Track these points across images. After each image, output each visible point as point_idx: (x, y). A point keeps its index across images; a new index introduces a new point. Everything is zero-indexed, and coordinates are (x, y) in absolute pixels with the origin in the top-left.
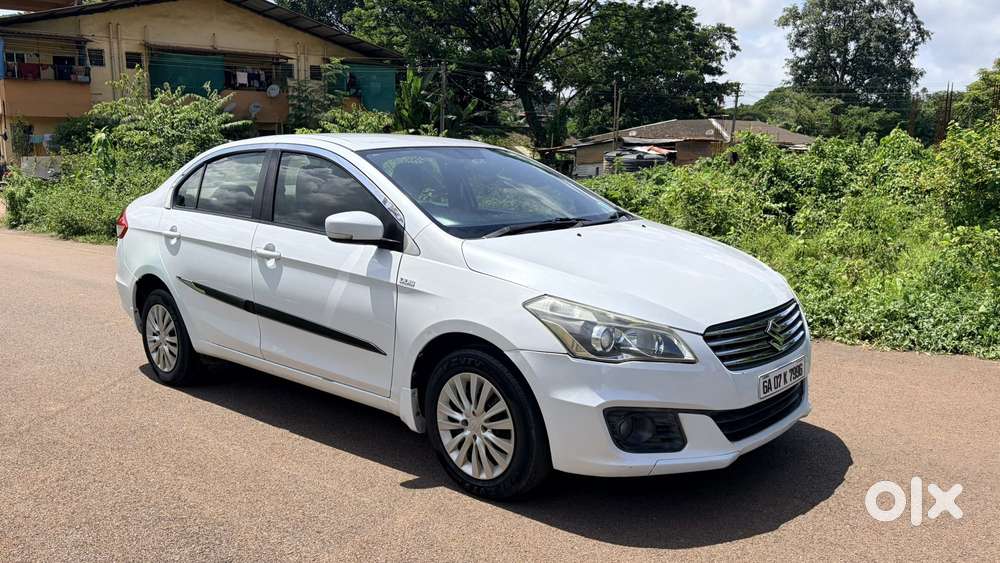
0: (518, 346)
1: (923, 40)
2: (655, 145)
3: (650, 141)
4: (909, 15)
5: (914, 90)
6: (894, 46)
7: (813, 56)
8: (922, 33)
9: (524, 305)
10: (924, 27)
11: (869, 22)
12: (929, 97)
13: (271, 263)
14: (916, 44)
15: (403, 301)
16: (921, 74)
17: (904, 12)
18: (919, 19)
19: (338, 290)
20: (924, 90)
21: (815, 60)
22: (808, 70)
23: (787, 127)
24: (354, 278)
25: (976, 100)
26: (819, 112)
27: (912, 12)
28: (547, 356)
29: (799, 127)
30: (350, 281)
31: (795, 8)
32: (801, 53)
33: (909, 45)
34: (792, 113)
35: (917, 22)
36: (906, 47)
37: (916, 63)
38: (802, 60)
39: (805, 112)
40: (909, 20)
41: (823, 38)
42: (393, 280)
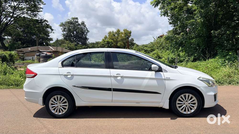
0: (200, 86)
1: (88, 32)
2: (48, 52)
3: (46, 51)
4: (85, 27)
5: (87, 42)
6: (83, 33)
7: (67, 34)
8: (88, 31)
9: (198, 79)
10: (88, 30)
11: (78, 28)
12: (90, 43)
13: (119, 78)
14: (87, 33)
15: (167, 82)
16: (88, 39)
17: (84, 26)
18: (87, 28)
19: (146, 82)
20: (89, 42)
21: (68, 34)
22: (66, 36)
23: (66, 48)
24: (150, 79)
25: (103, 44)
26: (72, 45)
27: (86, 27)
28: (205, 87)
29: (68, 48)
30: (149, 79)
31: (63, 23)
32: (65, 33)
33: (86, 33)
34: (66, 45)
35: (87, 29)
36: (85, 33)
37: (87, 37)
38: (65, 34)
39: (69, 45)
40: (85, 28)
41: (69, 30)
42: (163, 78)
